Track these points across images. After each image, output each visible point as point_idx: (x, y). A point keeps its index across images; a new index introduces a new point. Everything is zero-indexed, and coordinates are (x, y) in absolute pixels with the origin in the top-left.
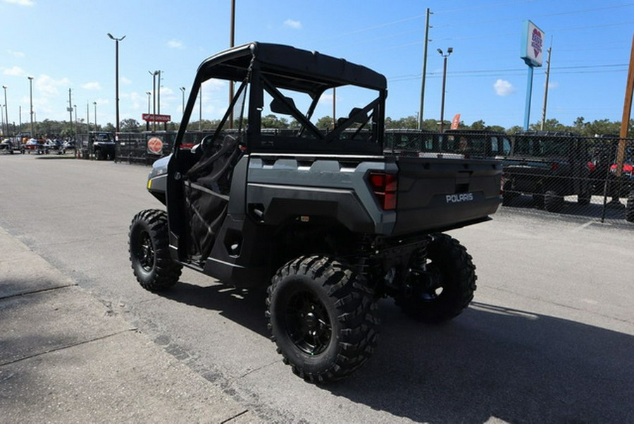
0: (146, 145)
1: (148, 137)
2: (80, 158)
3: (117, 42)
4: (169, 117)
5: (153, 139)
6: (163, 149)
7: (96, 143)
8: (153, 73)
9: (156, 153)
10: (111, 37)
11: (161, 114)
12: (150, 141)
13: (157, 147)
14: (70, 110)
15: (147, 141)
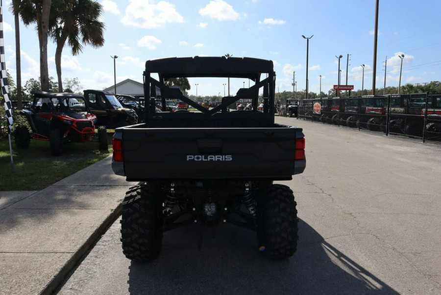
0: (312, 107)
1: (314, 102)
2: (281, 116)
3: (308, 40)
4: (353, 86)
5: (316, 104)
6: (321, 110)
7: (290, 106)
8: (338, 57)
9: (317, 113)
10: (304, 37)
11: (348, 85)
12: (315, 105)
13: (318, 108)
14: (294, 85)
15: (313, 105)
